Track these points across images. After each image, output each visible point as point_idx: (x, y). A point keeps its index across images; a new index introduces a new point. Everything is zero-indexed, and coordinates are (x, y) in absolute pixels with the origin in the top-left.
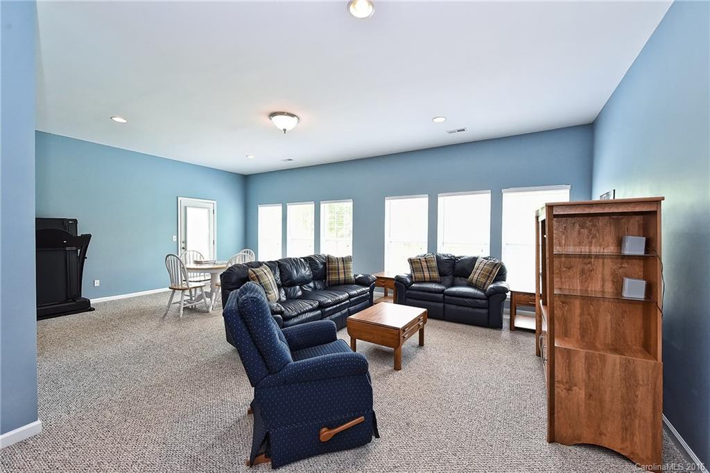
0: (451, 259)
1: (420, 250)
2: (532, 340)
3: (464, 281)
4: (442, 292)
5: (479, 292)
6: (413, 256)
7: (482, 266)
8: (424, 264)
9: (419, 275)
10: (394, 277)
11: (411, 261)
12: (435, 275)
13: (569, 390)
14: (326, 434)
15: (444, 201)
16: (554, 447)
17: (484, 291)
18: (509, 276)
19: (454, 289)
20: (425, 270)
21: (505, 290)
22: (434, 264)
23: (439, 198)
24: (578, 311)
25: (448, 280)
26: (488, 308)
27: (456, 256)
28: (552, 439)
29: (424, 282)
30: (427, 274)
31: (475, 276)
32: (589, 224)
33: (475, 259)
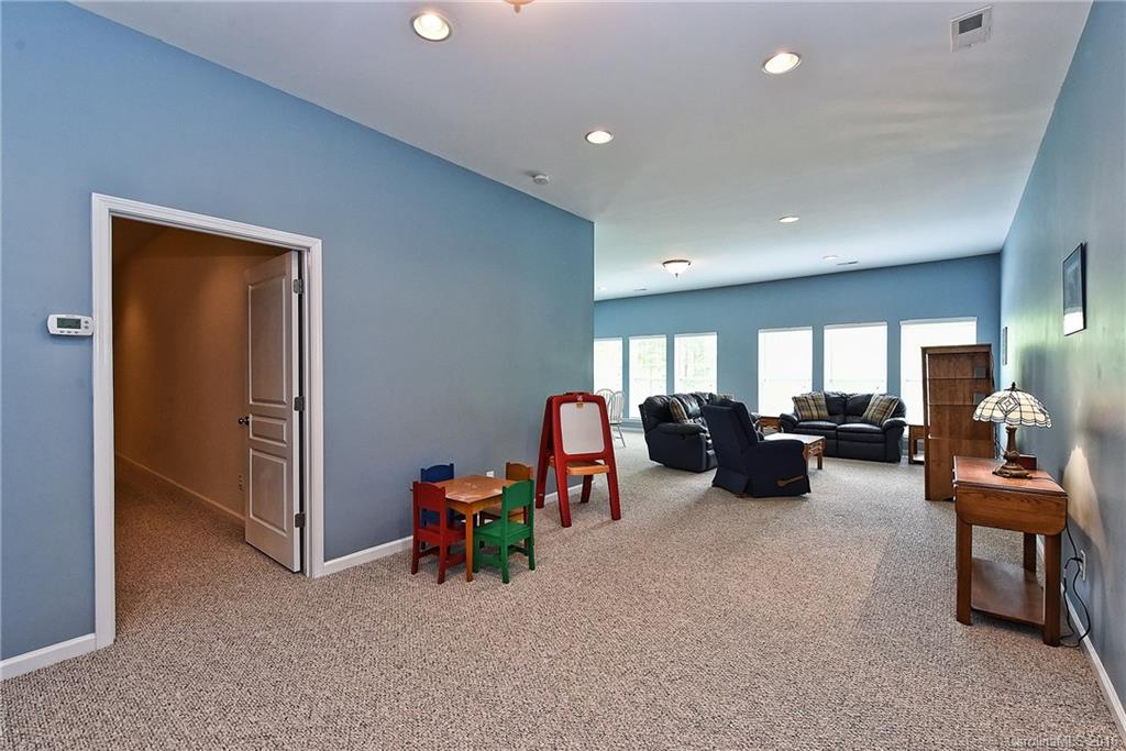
0: (842, 397)
1: (805, 388)
2: (922, 468)
3: (857, 419)
4: (834, 428)
5: (875, 428)
6: (798, 395)
7: (878, 401)
8: (811, 402)
9: (806, 413)
10: (778, 416)
11: (796, 400)
12: (825, 413)
13: (939, 465)
14: (781, 483)
15: (832, 335)
16: (929, 503)
17: (881, 426)
18: (908, 413)
19: (847, 426)
20: (813, 408)
21: (904, 424)
22: (823, 402)
23: (825, 331)
24: (948, 417)
25: (838, 418)
26: (885, 442)
27: (848, 393)
28: (928, 498)
29: (813, 420)
30: (815, 413)
31: (869, 413)
32: (954, 360)
33: (870, 396)
